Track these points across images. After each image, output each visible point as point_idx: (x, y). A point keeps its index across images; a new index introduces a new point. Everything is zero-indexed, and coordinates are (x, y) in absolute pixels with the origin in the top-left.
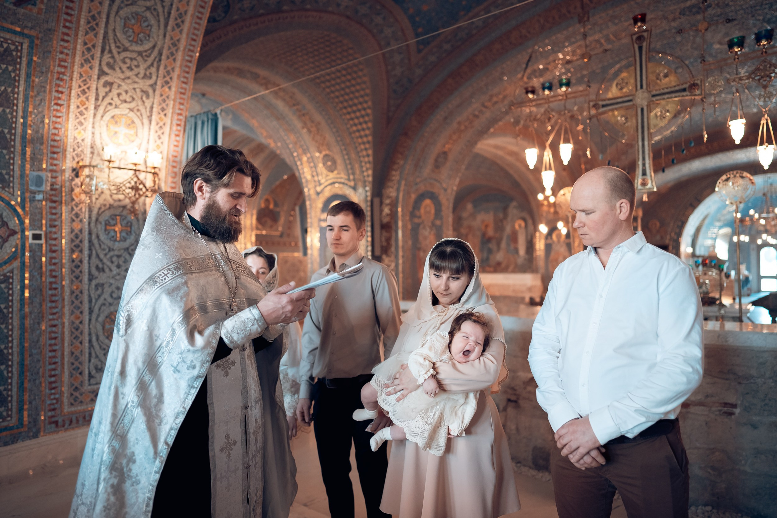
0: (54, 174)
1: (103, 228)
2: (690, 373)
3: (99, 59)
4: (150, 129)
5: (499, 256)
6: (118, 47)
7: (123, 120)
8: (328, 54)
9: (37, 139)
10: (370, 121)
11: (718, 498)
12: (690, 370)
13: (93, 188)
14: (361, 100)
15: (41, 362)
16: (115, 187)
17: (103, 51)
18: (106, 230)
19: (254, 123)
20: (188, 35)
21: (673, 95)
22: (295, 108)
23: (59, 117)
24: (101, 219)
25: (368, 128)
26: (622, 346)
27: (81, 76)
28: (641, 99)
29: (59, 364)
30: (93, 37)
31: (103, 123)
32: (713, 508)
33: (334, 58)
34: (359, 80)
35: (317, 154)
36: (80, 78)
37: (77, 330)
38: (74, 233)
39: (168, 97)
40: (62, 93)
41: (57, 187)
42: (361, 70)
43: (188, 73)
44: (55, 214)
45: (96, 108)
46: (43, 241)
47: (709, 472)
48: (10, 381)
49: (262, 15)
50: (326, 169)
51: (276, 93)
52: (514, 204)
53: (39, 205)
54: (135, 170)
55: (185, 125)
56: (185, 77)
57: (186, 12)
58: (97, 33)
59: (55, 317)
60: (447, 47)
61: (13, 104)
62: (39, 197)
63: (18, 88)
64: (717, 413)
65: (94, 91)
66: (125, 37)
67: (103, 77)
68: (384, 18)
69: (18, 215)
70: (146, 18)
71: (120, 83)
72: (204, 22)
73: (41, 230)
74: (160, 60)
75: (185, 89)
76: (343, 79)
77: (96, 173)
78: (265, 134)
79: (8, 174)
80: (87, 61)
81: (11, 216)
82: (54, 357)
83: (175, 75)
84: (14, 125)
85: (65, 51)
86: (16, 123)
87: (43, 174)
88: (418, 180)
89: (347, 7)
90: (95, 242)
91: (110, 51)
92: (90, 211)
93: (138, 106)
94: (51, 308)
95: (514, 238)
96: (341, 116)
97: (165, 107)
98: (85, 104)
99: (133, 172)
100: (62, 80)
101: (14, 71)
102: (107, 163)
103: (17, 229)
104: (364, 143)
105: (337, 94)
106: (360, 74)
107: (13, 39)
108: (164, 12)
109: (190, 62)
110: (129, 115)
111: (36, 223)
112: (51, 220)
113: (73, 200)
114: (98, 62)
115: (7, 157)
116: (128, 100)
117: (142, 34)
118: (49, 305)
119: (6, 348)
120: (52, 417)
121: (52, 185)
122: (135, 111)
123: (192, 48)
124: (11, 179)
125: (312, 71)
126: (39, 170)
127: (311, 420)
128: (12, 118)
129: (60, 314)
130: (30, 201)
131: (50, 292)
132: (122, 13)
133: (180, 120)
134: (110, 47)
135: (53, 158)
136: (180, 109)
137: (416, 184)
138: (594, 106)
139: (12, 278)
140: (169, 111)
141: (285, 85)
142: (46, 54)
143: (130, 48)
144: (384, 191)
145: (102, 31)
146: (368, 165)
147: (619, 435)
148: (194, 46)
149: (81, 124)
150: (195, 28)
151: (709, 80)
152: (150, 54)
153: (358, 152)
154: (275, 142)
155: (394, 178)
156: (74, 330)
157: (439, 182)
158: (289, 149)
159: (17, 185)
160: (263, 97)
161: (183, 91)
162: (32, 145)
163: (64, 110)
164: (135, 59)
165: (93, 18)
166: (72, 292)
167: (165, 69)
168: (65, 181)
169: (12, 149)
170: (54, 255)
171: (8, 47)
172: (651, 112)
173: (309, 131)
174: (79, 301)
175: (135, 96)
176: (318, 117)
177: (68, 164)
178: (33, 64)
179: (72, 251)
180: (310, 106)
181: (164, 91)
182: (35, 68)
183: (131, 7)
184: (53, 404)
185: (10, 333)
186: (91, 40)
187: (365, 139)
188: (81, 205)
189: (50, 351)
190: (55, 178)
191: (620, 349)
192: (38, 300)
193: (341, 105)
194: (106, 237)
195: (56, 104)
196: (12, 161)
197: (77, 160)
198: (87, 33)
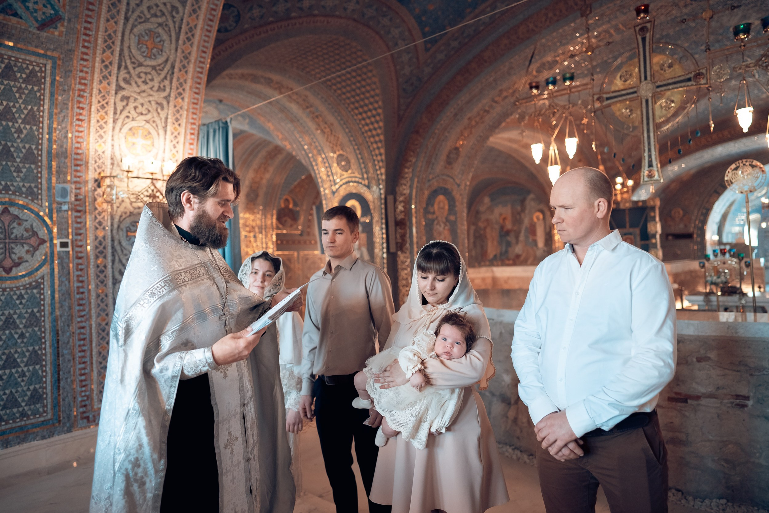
0: (78, 186)
1: (125, 234)
2: (662, 367)
3: (116, 75)
4: (165, 139)
5: (518, 249)
6: (133, 63)
7: (140, 132)
8: (337, 57)
9: (62, 153)
10: (381, 120)
11: (733, 491)
12: (662, 364)
13: (114, 197)
14: (372, 100)
15: (72, 362)
16: (135, 196)
17: (119, 68)
18: (127, 236)
19: (270, 126)
20: (198, 47)
21: (678, 85)
22: (308, 110)
23: (81, 132)
24: (122, 226)
25: (380, 128)
26: (597, 342)
27: (100, 92)
28: (646, 90)
29: (88, 363)
30: (110, 55)
31: (122, 135)
32: (728, 501)
33: (343, 60)
34: (369, 81)
35: (332, 155)
36: (99, 94)
37: (104, 331)
38: (98, 240)
39: (181, 108)
40: (83, 109)
41: (81, 197)
42: (371, 71)
43: (199, 83)
44: (80, 223)
45: (115, 121)
46: (70, 249)
47: (723, 465)
48: (44, 379)
49: (272, 22)
50: (340, 168)
51: (289, 96)
52: (532, 196)
53: (65, 215)
54: (152, 179)
55: (198, 134)
56: (197, 88)
57: (196, 26)
58: (113, 51)
59: (83, 319)
60: (455, 44)
61: (39, 122)
62: (65, 207)
63: (43, 107)
64: (730, 405)
65: (113, 105)
66: (139, 53)
67: (121, 92)
68: (391, 20)
69: (47, 225)
70: (159, 33)
71: (137, 97)
72: (213, 35)
73: (68, 238)
74: (173, 73)
75: (198, 99)
76: (354, 80)
77: (116, 182)
78: (281, 136)
79: (36, 187)
80: (105, 77)
81: (41, 226)
82: (83, 357)
83: (187, 87)
84: (40, 141)
85: (85, 69)
86: (42, 139)
87: (68, 186)
88: (431, 177)
89: (353, 10)
90: (118, 248)
91: (126, 67)
92: (112, 219)
93: (153, 117)
94: (79, 311)
95: (532, 230)
96: (353, 116)
97: (179, 117)
98: (104, 118)
99: (150, 181)
100: (83, 97)
101: (39, 91)
102: (126, 173)
103: (46, 238)
104: (376, 142)
105: (348, 95)
106: (370, 74)
107: (38, 61)
108: (175, 27)
109: (201, 73)
110: (145, 126)
111: (63, 232)
112: (77, 229)
113: (96, 209)
114: (115, 78)
115: (35, 171)
116: (144, 112)
117: (155, 49)
118: (77, 308)
119: (40, 349)
120: (84, 412)
121: (76, 196)
122: (151, 122)
123: (202, 60)
124: (40, 191)
125: (323, 74)
126: (64, 183)
127: (313, 415)
128: (38, 135)
129: (88, 316)
130: (57, 211)
131: (78, 296)
132: (136, 30)
133: (193, 129)
134: (126, 63)
135: (76, 171)
136: (193, 119)
137: (429, 181)
138: (598, 99)
139: (43, 283)
140: (183, 121)
141: (298, 89)
142: (67, 73)
143: (145, 63)
144: (397, 189)
145: (118, 49)
146: (381, 164)
147: (594, 428)
148: (204, 58)
149: (101, 137)
150: (205, 41)
151: (715, 68)
152: (163, 68)
153: (371, 151)
154: (290, 144)
155: (407, 175)
156: (100, 332)
157: (452, 178)
158: (304, 150)
159: (45, 197)
160: (277, 101)
161: (195, 101)
162: (57, 159)
163: (86, 125)
164: (150, 73)
165: (110, 36)
166: (98, 296)
167: (178, 81)
168: (88, 192)
169: (40, 164)
170: (80, 261)
171: (33, 69)
172: (656, 103)
173: (323, 132)
174: (105, 303)
175: (150, 109)
176: (331, 118)
177: (91, 175)
178: (56, 83)
179: (97, 257)
180: (322, 108)
181: (177, 102)
182: (58, 87)
183: (144, 24)
184: (84, 401)
185: (43, 335)
186: (108, 58)
187: (377, 139)
188: (104, 214)
189: (80, 352)
190: (79, 189)
191: (595, 345)
192: (67, 304)
193: (352, 106)
194: (127, 242)
195: (78, 120)
196: (39, 175)
197: (98, 171)
198: (104, 51)
